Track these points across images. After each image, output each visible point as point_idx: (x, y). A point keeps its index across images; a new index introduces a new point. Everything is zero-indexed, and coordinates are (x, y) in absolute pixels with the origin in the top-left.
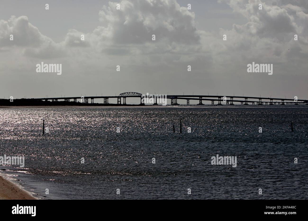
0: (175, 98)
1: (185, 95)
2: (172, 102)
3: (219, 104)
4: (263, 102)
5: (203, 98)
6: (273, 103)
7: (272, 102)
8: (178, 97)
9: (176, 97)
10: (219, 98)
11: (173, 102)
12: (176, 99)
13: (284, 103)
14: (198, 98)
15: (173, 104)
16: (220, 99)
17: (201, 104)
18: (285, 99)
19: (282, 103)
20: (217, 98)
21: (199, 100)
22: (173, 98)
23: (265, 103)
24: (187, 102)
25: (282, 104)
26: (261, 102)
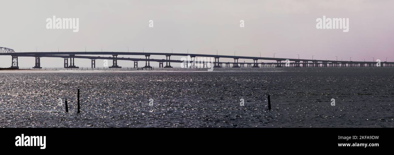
0: (70, 57)
1: (88, 51)
2: (65, 64)
3: (146, 67)
4: (221, 63)
5: (119, 56)
6: (239, 65)
7: (237, 63)
8: (75, 55)
9: (72, 55)
10: (146, 56)
11: (67, 64)
12: (72, 59)
13: (257, 64)
14: (111, 56)
15: (67, 67)
16: (148, 58)
17: (115, 66)
18: (260, 57)
19: (254, 63)
20: (144, 57)
21: (112, 60)
22: (68, 57)
23: (225, 64)
24: (92, 64)
25: (254, 66)
26: (219, 63)
